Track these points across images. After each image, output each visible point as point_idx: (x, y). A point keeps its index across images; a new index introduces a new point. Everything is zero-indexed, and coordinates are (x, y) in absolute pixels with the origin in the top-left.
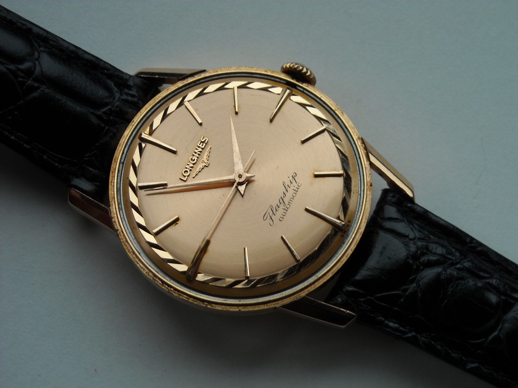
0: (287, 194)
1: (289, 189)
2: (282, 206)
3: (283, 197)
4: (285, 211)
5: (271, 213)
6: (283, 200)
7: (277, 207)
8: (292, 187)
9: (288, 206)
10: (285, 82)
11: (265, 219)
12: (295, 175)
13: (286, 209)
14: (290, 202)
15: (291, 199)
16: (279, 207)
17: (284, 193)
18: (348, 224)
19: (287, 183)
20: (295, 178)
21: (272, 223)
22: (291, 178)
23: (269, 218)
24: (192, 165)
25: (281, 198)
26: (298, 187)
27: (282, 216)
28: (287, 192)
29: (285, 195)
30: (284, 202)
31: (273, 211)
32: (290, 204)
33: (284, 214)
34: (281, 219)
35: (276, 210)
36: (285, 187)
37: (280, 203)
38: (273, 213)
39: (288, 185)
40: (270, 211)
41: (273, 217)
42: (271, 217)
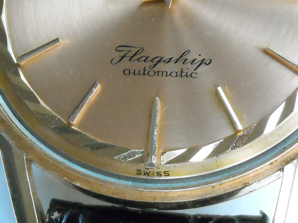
0: (172, 64)
1: (180, 63)
2: (148, 64)
3: (163, 59)
5: (131, 54)
6: (159, 61)
7: (143, 59)
8: (185, 66)
9: (152, 73)
12: (208, 62)
14: (160, 73)
15: (165, 74)
16: (145, 61)
17: (171, 59)
18: (163, 174)
19: (190, 57)
20: (203, 65)
21: (114, 61)
22: (200, 59)
23: (122, 54)
25: (162, 58)
26: (189, 74)
27: (132, 71)
28: (175, 63)
29: (168, 62)
30: (156, 65)
31: (135, 55)
32: (157, 74)
33: (137, 72)
34: (127, 72)
35: (138, 60)
36: (181, 57)
37: (152, 61)
38: (132, 57)
39: (186, 59)
40: (134, 51)
41: (126, 59)
42: (124, 56)
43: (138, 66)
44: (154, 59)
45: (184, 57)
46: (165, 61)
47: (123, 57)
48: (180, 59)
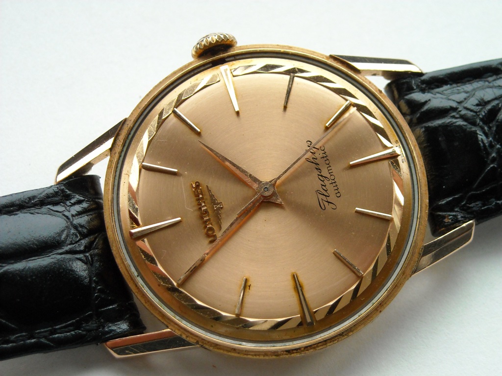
0: (320, 167)
1: (317, 161)
2: (327, 182)
4: (334, 185)
5: (324, 197)
6: (322, 176)
7: (323, 187)
8: (318, 157)
9: (332, 177)
10: (211, 65)
11: (323, 208)
12: (310, 143)
14: (330, 171)
15: (329, 169)
16: (325, 186)
17: (317, 169)
19: (310, 156)
21: (334, 207)
23: (326, 204)
25: (319, 175)
26: (323, 152)
27: (336, 191)
28: (318, 165)
29: (320, 170)
30: (325, 177)
31: (323, 195)
32: (331, 174)
33: (336, 188)
34: (338, 195)
35: (326, 191)
36: (312, 162)
37: (323, 181)
38: (326, 196)
39: (313, 158)
40: (321, 197)
41: (329, 200)
42: (327, 202)
43: (330, 188)
44: (321, 180)
45: (312, 160)
46: (320, 172)
47: (329, 202)
48: (314, 162)
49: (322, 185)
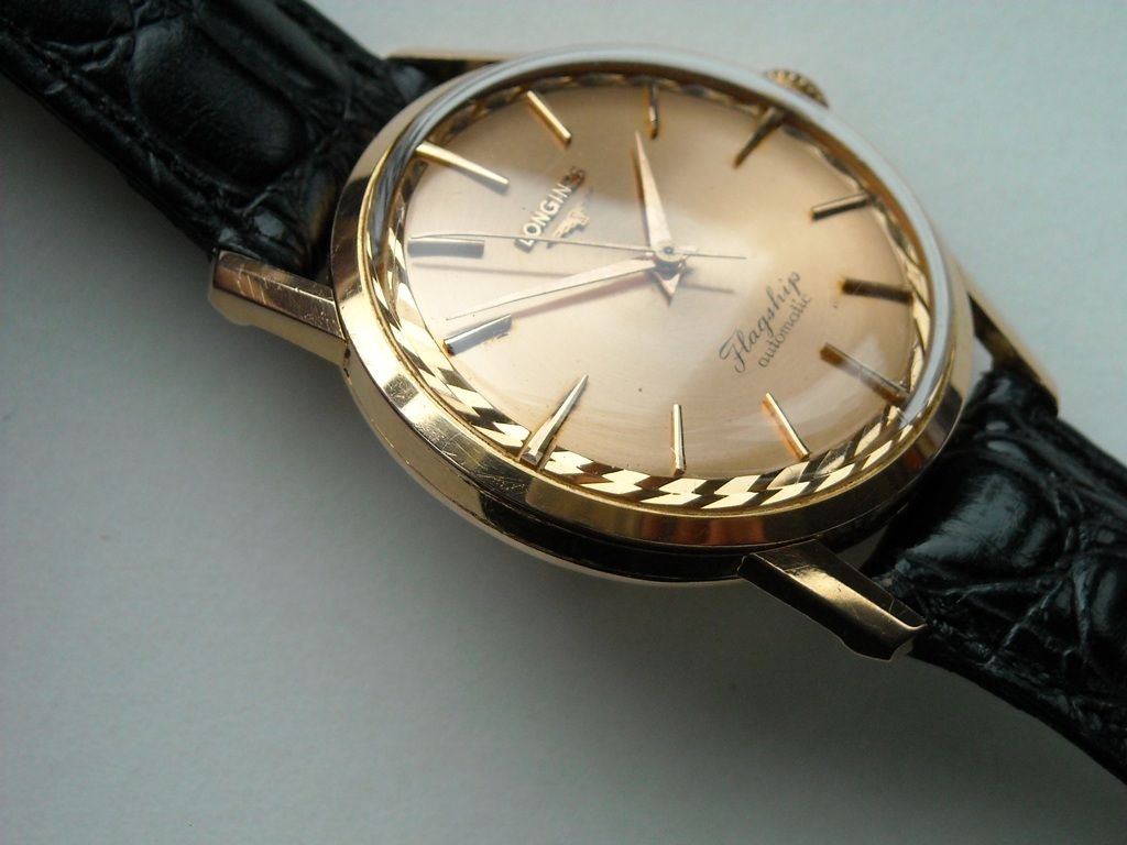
0: (777, 313)
1: (781, 304)
2: (765, 336)
3: (767, 319)
4: (773, 348)
5: (739, 347)
6: (767, 323)
7: (753, 335)
8: (788, 301)
9: (780, 339)
11: (723, 355)
12: (795, 277)
13: (776, 343)
14: (785, 330)
15: (788, 326)
16: (757, 337)
17: (770, 311)
19: (778, 291)
20: (796, 283)
21: (740, 367)
22: (786, 284)
23: (733, 355)
24: (548, 219)
25: (764, 318)
26: (803, 303)
27: (766, 357)
28: (778, 309)
29: (773, 315)
30: (769, 328)
31: (742, 343)
32: (784, 334)
33: (770, 353)
34: (764, 362)
35: (751, 342)
36: (773, 299)
37: (761, 330)
38: (744, 347)
39: (779, 296)
40: (736, 341)
41: (744, 355)
42: (738, 354)
43: (761, 347)
44: (760, 326)
45: (775, 299)
46: (770, 318)
47: (739, 357)
48: (775, 301)
49: (754, 332)
